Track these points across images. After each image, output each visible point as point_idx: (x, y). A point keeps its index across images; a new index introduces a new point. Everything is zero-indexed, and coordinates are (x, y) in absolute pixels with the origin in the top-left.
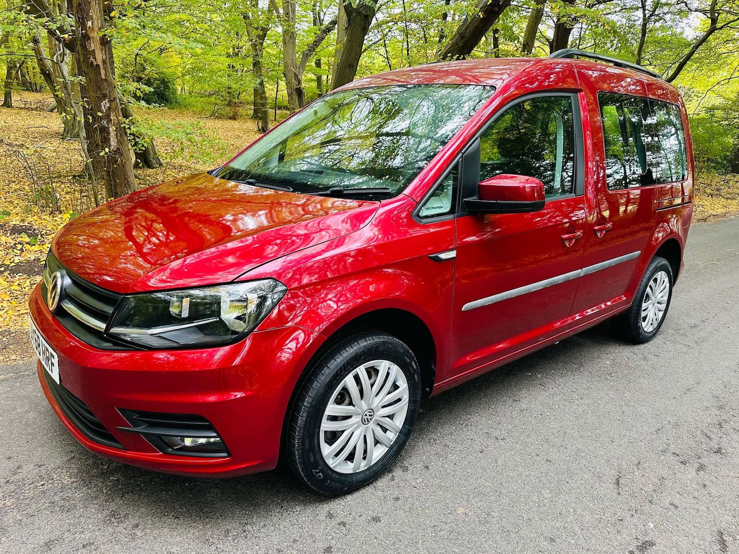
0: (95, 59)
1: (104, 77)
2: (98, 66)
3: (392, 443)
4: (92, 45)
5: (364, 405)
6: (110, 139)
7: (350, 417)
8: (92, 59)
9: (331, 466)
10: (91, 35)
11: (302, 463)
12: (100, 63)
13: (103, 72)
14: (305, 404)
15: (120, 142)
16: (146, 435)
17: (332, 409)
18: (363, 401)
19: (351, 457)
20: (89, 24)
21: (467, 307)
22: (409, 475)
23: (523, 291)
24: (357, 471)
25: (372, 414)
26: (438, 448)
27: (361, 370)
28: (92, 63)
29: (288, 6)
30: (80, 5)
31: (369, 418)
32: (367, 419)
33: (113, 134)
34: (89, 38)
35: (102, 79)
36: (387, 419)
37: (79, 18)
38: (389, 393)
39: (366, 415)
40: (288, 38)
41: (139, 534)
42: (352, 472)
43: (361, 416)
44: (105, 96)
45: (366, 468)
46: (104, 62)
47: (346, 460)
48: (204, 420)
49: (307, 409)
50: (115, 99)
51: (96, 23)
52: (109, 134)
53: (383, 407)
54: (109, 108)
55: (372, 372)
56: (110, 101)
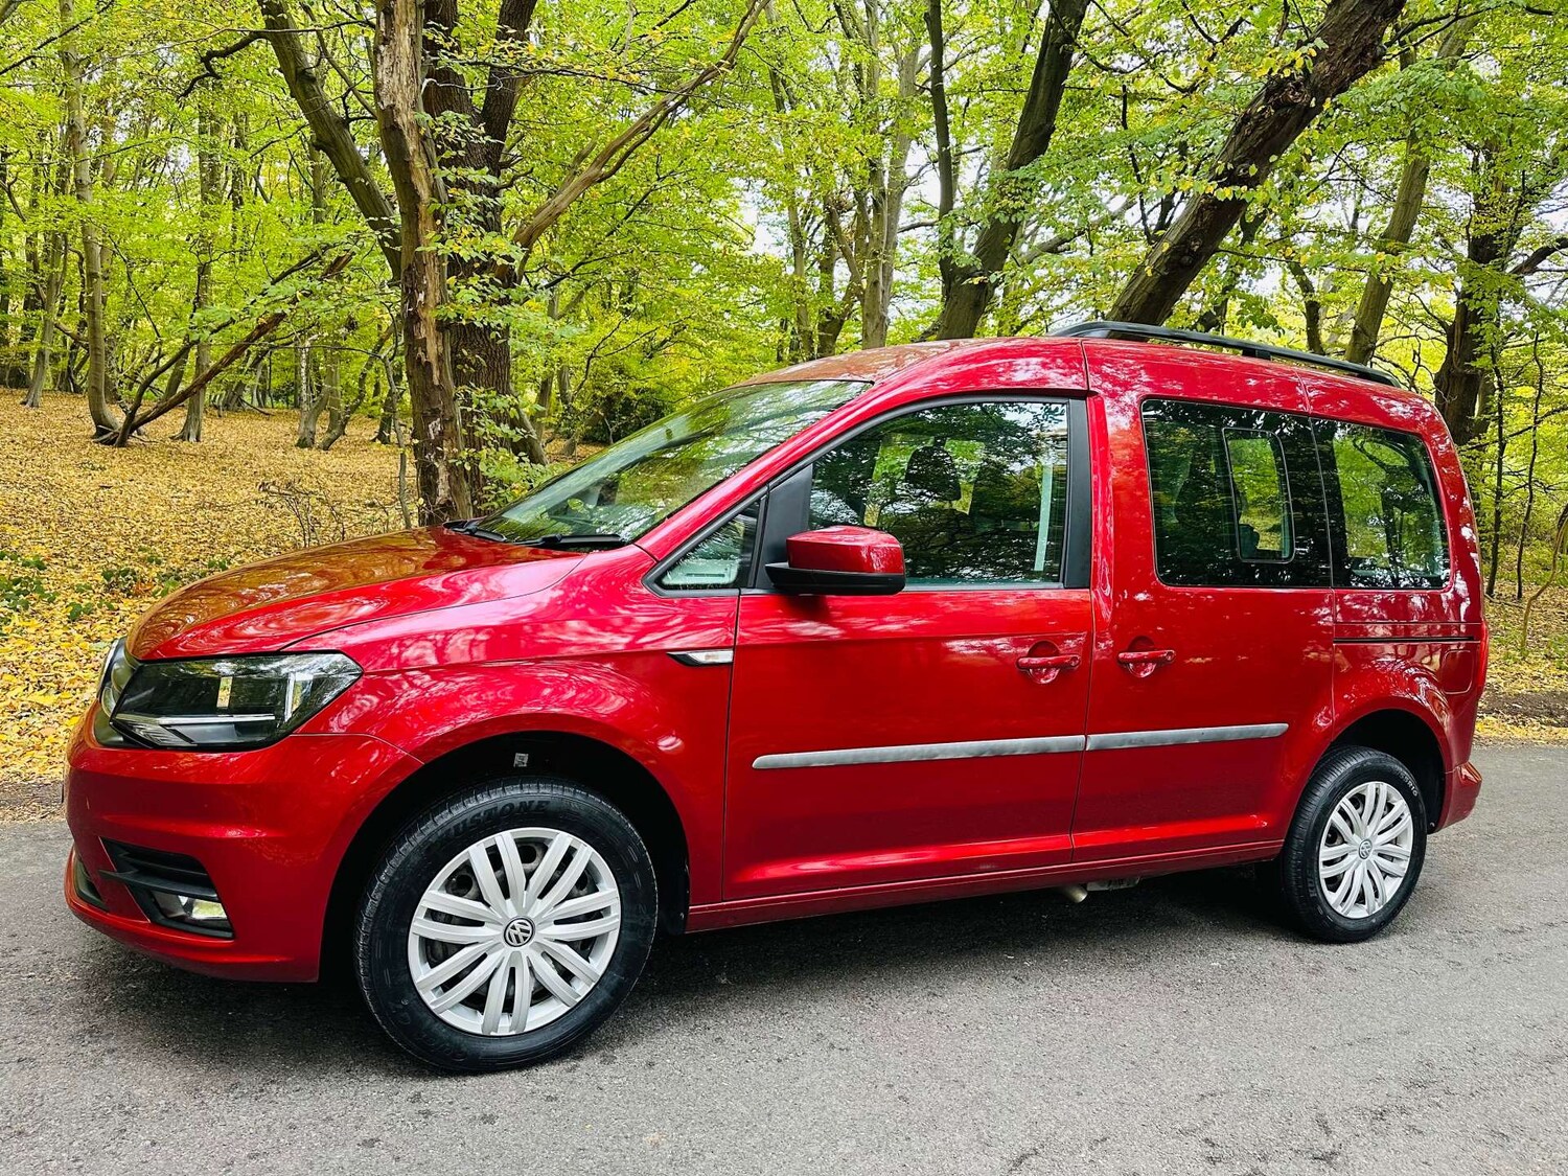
0: (425, 353)
1: (437, 383)
2: (428, 364)
3: (578, 1000)
4: (423, 331)
5: (510, 908)
6: (437, 485)
7: (481, 924)
8: (420, 353)
9: (432, 1007)
10: (423, 315)
11: (370, 984)
12: (433, 359)
13: (436, 374)
14: (383, 878)
15: (453, 491)
16: (132, 886)
17: (435, 896)
18: (508, 901)
19: (476, 1001)
20: (421, 297)
21: (761, 761)
22: (608, 1071)
23: (914, 754)
24: (493, 1034)
25: (529, 928)
26: (700, 1040)
27: (506, 841)
28: (420, 358)
29: (876, 269)
30: (410, 268)
31: (521, 935)
32: (517, 936)
33: (443, 476)
34: (419, 320)
35: (433, 386)
36: (566, 947)
37: (407, 288)
38: (569, 897)
39: (514, 928)
40: (871, 327)
41: (107, 1061)
42: (480, 1032)
43: (502, 928)
44: (435, 413)
45: (513, 1033)
46: (440, 358)
47: (462, 1002)
48: (200, 868)
49: (383, 886)
50: (452, 419)
51: (431, 296)
52: (436, 475)
53: (557, 922)
54: (441, 433)
55: (530, 851)
56: (443, 422)
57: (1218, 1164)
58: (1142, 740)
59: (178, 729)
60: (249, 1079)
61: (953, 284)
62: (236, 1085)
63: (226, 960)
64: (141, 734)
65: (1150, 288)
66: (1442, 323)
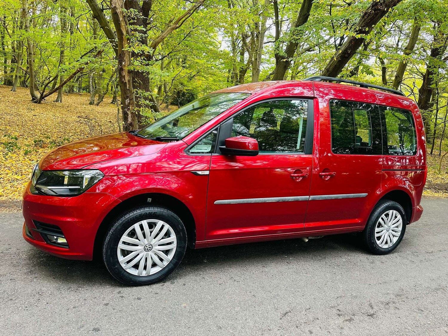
0: (125, 79)
1: (128, 88)
2: (126, 83)
3: (164, 267)
4: (124, 73)
5: (146, 241)
6: (128, 118)
7: (138, 245)
8: (123, 80)
9: (124, 268)
10: (124, 68)
11: (107, 261)
12: (127, 81)
13: (128, 86)
14: (110, 232)
15: (133, 120)
16: (41, 233)
17: (125, 238)
18: (145, 239)
19: (136, 266)
20: (124, 63)
21: (217, 202)
22: (172, 286)
23: (260, 201)
24: (141, 275)
25: (151, 247)
26: (198, 278)
27: (145, 223)
28: (123, 81)
29: (257, 55)
30: (120, 55)
31: (149, 249)
32: (148, 249)
33: (130, 115)
34: (123, 70)
35: (127, 89)
36: (161, 252)
37: (119, 61)
38: (162, 238)
39: (147, 247)
40: (255, 72)
41: (35, 280)
42: (137, 275)
43: (144, 247)
44: (127, 97)
45: (146, 275)
46: (129, 81)
47: (132, 267)
48: (59, 229)
49: (110, 235)
50: (132, 99)
51: (126, 63)
52: (128, 115)
53: (159, 245)
54: (129, 103)
55: (151, 226)
56: (130, 100)
57: (341, 316)
58: (325, 198)
59: (53, 190)
60: (74, 286)
61: (279, 60)
62: (70, 288)
63: (67, 254)
64: (43, 191)
65: (335, 64)
66: (422, 74)
